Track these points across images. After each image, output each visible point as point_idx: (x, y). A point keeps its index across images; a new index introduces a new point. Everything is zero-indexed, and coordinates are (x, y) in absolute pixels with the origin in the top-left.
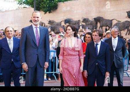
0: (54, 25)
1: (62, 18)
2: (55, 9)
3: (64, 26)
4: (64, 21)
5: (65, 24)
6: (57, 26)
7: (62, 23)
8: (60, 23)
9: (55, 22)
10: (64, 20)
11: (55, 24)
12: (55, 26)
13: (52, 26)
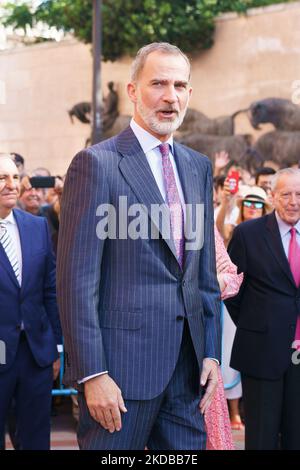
0: (199, 130)
1: (241, 92)
2: (200, 45)
3: (247, 137)
4: (250, 113)
5: (256, 127)
6: (211, 138)
7: (238, 120)
8: (226, 122)
9: (201, 115)
10: (247, 105)
11: (204, 126)
12: (199, 136)
13: (184, 137)
